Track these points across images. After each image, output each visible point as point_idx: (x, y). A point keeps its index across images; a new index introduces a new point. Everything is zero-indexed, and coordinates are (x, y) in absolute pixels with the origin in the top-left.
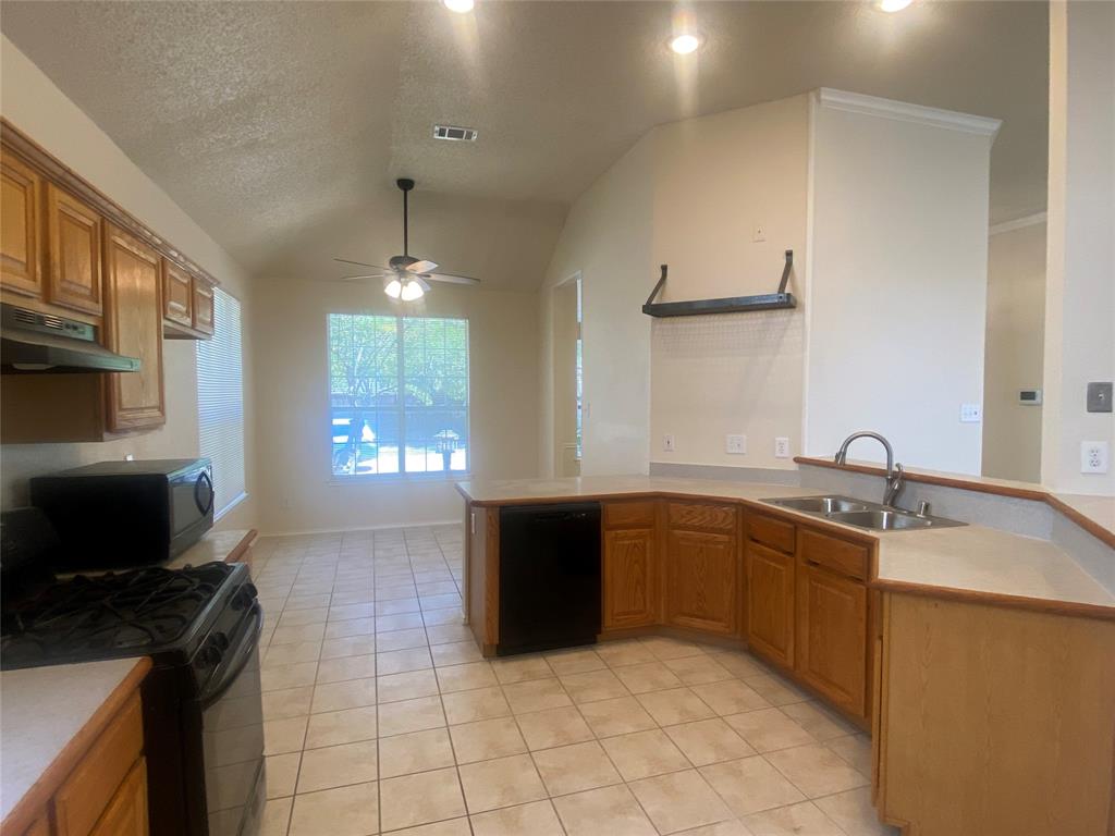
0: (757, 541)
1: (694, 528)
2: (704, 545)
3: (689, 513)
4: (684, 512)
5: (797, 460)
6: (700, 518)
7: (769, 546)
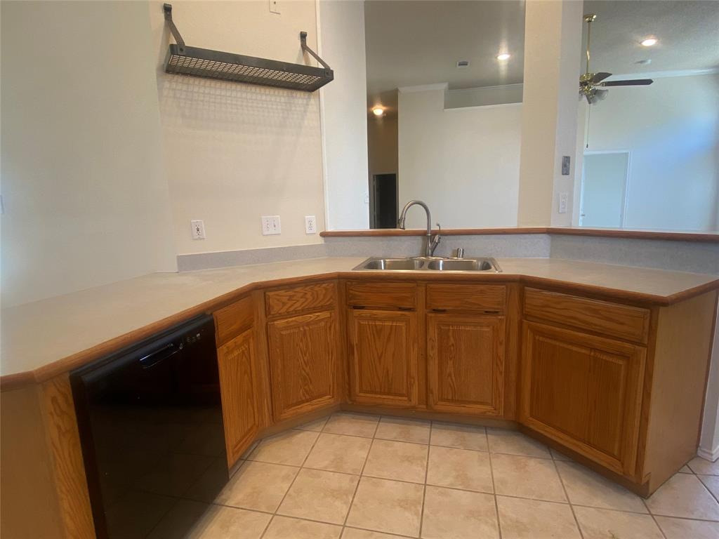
0: (362, 308)
1: (297, 313)
2: (307, 328)
3: (290, 298)
4: (285, 299)
5: (324, 235)
6: (303, 300)
7: (379, 308)
